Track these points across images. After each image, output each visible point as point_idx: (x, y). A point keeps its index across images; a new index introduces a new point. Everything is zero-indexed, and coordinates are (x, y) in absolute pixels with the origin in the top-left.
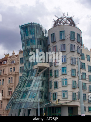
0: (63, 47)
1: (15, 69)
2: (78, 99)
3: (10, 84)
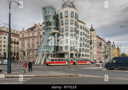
0: (67, 21)
2: (74, 50)
3: (38, 41)
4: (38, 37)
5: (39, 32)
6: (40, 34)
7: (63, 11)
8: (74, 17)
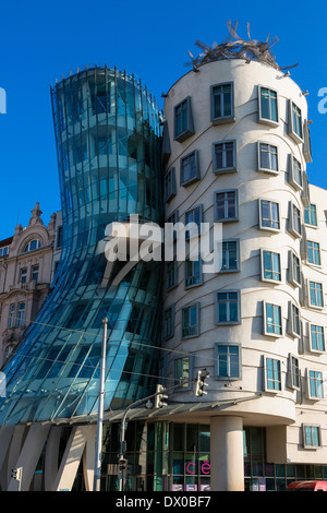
0: (224, 154)
1: (39, 271)
2: (289, 388)
3: (14, 328)
4: (22, 298)
5: (29, 265)
6: (34, 276)
7: (196, 89)
8: (281, 125)
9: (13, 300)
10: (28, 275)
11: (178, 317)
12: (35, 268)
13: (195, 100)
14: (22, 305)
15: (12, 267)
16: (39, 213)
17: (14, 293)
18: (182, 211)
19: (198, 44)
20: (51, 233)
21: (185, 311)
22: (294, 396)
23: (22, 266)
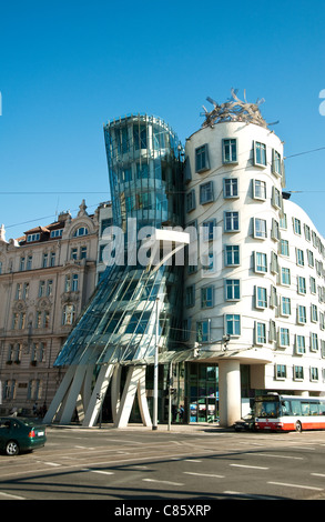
0: (231, 186)
1: (87, 251)
2: (270, 342)
3: (70, 293)
4: (75, 271)
5: (78, 247)
6: (83, 255)
7: (211, 138)
8: (269, 167)
9: (68, 272)
10: (78, 253)
11: (198, 293)
12: (84, 248)
13: (211, 147)
14: (76, 276)
15: (64, 247)
16: (85, 207)
17: (69, 267)
18: (200, 221)
19: (208, 99)
20: (96, 224)
21: (203, 290)
22: (272, 346)
23: (73, 246)
